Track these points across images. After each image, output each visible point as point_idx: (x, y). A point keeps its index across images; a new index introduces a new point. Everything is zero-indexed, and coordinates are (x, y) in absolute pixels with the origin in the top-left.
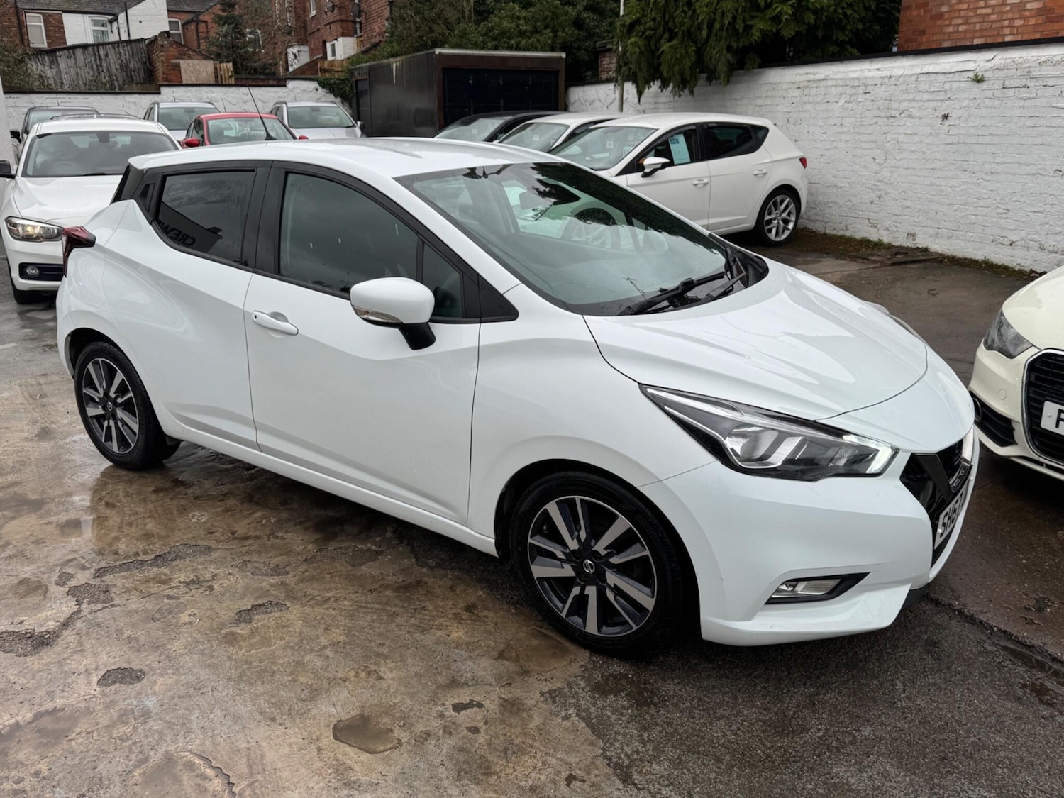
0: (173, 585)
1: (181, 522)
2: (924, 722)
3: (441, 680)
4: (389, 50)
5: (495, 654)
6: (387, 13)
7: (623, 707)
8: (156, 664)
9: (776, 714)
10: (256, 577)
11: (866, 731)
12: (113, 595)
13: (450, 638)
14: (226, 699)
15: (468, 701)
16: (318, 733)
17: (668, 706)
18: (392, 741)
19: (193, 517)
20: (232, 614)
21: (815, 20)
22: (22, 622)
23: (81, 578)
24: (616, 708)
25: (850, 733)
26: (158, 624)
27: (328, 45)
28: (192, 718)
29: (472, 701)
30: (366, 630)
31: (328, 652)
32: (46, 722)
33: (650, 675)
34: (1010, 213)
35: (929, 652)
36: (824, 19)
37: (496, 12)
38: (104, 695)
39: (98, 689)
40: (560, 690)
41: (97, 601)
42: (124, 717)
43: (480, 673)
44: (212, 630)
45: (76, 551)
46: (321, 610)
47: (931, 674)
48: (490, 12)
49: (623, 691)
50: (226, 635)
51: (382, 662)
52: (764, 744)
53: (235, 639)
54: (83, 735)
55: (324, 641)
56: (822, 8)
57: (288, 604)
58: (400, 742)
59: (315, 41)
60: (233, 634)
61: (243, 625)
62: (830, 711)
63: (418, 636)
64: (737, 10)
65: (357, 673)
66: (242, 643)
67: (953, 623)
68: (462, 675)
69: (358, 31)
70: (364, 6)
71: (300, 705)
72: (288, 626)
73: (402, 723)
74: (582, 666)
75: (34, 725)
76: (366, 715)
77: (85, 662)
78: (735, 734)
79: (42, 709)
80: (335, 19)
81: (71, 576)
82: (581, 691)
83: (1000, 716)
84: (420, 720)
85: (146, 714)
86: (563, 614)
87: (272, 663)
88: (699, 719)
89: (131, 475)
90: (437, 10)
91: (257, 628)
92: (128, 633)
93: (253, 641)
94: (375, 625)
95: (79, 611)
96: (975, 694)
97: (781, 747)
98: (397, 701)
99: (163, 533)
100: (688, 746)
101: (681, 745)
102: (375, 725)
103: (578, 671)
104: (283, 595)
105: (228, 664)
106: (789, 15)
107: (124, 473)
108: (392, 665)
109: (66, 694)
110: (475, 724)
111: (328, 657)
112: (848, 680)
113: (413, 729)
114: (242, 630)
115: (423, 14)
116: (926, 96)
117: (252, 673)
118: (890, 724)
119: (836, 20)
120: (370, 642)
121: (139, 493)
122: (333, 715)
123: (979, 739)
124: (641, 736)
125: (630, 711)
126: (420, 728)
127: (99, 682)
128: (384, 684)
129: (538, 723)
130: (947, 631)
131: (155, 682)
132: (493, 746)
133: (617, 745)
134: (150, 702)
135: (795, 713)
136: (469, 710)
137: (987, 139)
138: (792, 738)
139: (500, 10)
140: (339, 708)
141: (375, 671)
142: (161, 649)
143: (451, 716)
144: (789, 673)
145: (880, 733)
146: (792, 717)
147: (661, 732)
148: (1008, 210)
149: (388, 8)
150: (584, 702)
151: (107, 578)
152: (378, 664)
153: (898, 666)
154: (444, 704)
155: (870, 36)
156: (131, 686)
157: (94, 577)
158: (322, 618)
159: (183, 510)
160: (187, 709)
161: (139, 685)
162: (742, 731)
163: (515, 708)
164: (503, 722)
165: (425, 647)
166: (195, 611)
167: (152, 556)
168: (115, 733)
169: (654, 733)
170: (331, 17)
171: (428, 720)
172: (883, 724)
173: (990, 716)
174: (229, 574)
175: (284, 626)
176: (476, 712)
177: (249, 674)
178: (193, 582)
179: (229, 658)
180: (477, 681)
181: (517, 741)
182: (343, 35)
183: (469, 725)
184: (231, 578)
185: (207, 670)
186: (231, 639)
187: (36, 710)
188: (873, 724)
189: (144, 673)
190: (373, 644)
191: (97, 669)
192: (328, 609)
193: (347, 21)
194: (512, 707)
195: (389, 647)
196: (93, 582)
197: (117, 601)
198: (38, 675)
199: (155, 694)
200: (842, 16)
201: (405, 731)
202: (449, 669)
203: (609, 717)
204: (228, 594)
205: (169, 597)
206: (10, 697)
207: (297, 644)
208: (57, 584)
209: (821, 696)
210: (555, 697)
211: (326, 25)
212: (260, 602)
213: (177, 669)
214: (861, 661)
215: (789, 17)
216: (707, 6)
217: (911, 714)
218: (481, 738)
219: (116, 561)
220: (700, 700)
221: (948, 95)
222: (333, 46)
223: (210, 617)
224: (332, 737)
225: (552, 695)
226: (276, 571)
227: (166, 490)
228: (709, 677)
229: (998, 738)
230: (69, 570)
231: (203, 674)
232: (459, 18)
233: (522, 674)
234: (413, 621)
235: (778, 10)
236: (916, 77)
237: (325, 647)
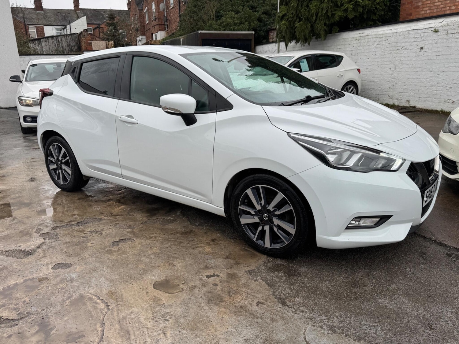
0: (85, 232)
1: (89, 210)
2: (420, 282)
3: (201, 266)
4: (179, 34)
5: (225, 257)
6: (178, 20)
7: (282, 277)
8: (77, 261)
9: (352, 279)
10: (121, 229)
11: (393, 286)
12: (59, 236)
13: (205, 251)
14: (107, 274)
15: (213, 274)
16: (147, 286)
17: (302, 276)
18: (179, 289)
19: (95, 208)
20: (110, 243)
21: (363, 10)
22: (20, 246)
23: (46, 230)
24: (279, 277)
25: (386, 287)
26: (78, 247)
27: (154, 35)
28: (92, 281)
29: (214, 274)
30: (168, 248)
31: (152, 256)
32: (29, 283)
33: (294, 265)
34: (452, 89)
35: (421, 256)
36: (367, 10)
37: (224, 16)
38: (54, 273)
39: (52, 271)
40: (253, 270)
41: (53, 238)
42: (62, 281)
43: (218, 264)
44: (101, 249)
45: (44, 221)
46: (149, 241)
47: (423, 265)
48: (221, 16)
49: (282, 271)
50: (107, 251)
51: (175, 260)
52: (346, 291)
53: (112, 252)
54: (45, 287)
55: (150, 252)
56: (366, 5)
57: (135, 239)
58: (183, 290)
59: (148, 34)
60: (110, 250)
61: (115, 247)
62: (376, 278)
63: (191, 250)
64: (328, 7)
65: (164, 264)
66: (114, 253)
67: (432, 246)
68: (210, 265)
69: (166, 28)
70: (169, 18)
71: (139, 276)
72: (135, 247)
73: (184, 282)
74: (263, 261)
75: (24, 284)
76: (168, 279)
77: (46, 261)
78: (333, 287)
79: (27, 278)
80: (156, 24)
81: (41, 230)
82: (263, 270)
83: (456, 281)
84: (192, 281)
85: (72, 280)
86: (255, 240)
87: (127, 260)
88: (316, 281)
89: (68, 193)
90: (199, 16)
91: (121, 248)
92: (65, 250)
93: (120, 252)
94: (172, 246)
95: (44, 242)
96: (444, 272)
97: (354, 292)
98: (181, 274)
99: (81, 214)
100: (312, 291)
101: (308, 291)
102: (172, 283)
103: (262, 263)
104: (132, 236)
105: (108, 261)
106: (351, 8)
107: (65, 193)
108: (179, 261)
109: (38, 273)
110: (216, 283)
111: (152, 258)
112: (384, 267)
113: (188, 284)
114: (115, 248)
115: (193, 18)
116: (413, 40)
117: (118, 264)
118: (404, 283)
119: (372, 10)
120: (170, 252)
121: (72, 200)
122: (154, 280)
123: (446, 289)
124: (290, 287)
125: (285, 278)
126: (191, 284)
127: (52, 268)
128: (176, 268)
129: (244, 282)
130: (430, 248)
131: (76, 268)
132: (224, 291)
133: (279, 290)
134: (74, 275)
135: (360, 279)
136: (213, 278)
137: (441, 57)
138: (359, 289)
139: (226, 15)
140: (156, 277)
141: (172, 263)
142: (79, 256)
143: (205, 280)
144: (357, 264)
145: (400, 287)
146: (359, 281)
147: (299, 286)
148: (451, 87)
149: (179, 17)
150: (264, 274)
151: (57, 230)
152: (174, 261)
153: (407, 261)
154: (202, 275)
155: (387, 18)
156: (66, 269)
157: (51, 230)
158: (149, 244)
159: (90, 206)
160: (90, 278)
161: (69, 269)
162: (336, 286)
163: (234, 277)
164: (228, 282)
165: (194, 254)
166: (94, 242)
167: (76, 222)
168: (58, 286)
169: (296, 286)
170: (155, 23)
171: (195, 281)
172: (401, 283)
173: (451, 281)
174: (109, 228)
175: (133, 247)
176: (216, 278)
177: (117, 265)
178: (94, 231)
179: (108, 259)
180: (216, 267)
181: (235, 289)
182: (160, 30)
183: (213, 283)
184: (110, 230)
185: (99, 263)
186: (110, 252)
187: (25, 278)
188: (396, 283)
189: (71, 265)
190: (171, 253)
191: (51, 263)
192: (152, 241)
193: (162, 24)
194: (232, 276)
195: (178, 254)
196: (51, 232)
197: (60, 239)
198: (26, 265)
199: (76, 272)
200: (375, 9)
201: (185, 285)
202: (205, 262)
203: (275, 280)
204: (109, 236)
205: (83, 237)
206: (14, 274)
207: (138, 253)
208: (36, 232)
209: (372, 273)
210: (251, 273)
211: (153, 27)
212: (123, 238)
213: (86, 263)
214: (390, 259)
215: (351, 9)
216: (315, 6)
217: (414, 279)
218: (218, 288)
219: (61, 224)
220: (316, 274)
221: (423, 39)
222: (156, 35)
223: (100, 244)
224: (153, 288)
225: (250, 272)
226: (130, 227)
227: (83, 199)
228: (320, 265)
229: (455, 289)
230: (41, 228)
231: (97, 265)
232: (209, 19)
233: (237, 264)
234: (189, 245)
235: (346, 6)
236: (408, 32)
237: (150, 255)
